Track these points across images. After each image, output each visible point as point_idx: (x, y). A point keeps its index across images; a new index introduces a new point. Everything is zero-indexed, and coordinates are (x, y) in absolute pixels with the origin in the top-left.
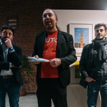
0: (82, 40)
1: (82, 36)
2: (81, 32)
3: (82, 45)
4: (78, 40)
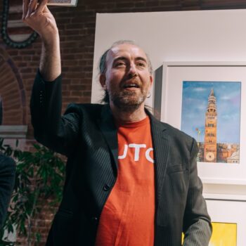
0: (210, 130)
1: (212, 111)
2: (211, 98)
3: (210, 151)
4: (197, 130)
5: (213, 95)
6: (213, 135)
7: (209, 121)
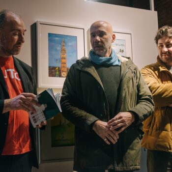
0: (63, 61)
1: (63, 51)
2: (63, 43)
3: (64, 72)
4: (57, 60)
5: (64, 42)
6: (65, 63)
7: (62, 56)
